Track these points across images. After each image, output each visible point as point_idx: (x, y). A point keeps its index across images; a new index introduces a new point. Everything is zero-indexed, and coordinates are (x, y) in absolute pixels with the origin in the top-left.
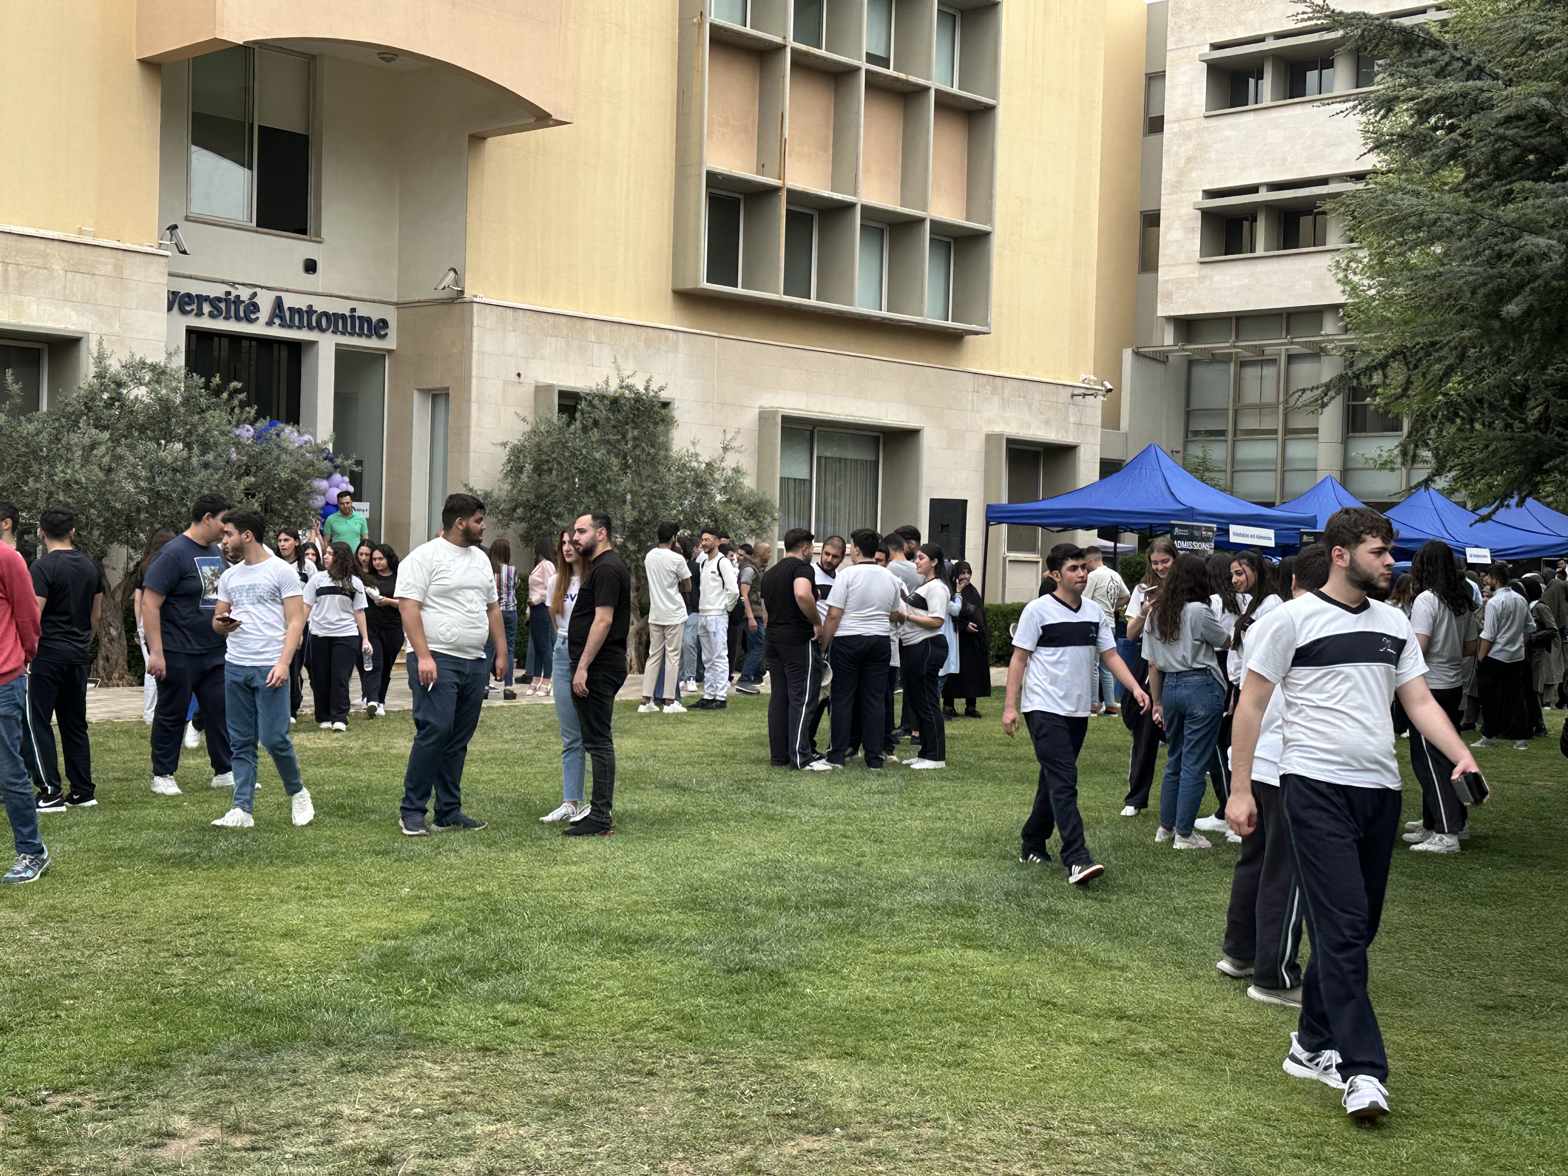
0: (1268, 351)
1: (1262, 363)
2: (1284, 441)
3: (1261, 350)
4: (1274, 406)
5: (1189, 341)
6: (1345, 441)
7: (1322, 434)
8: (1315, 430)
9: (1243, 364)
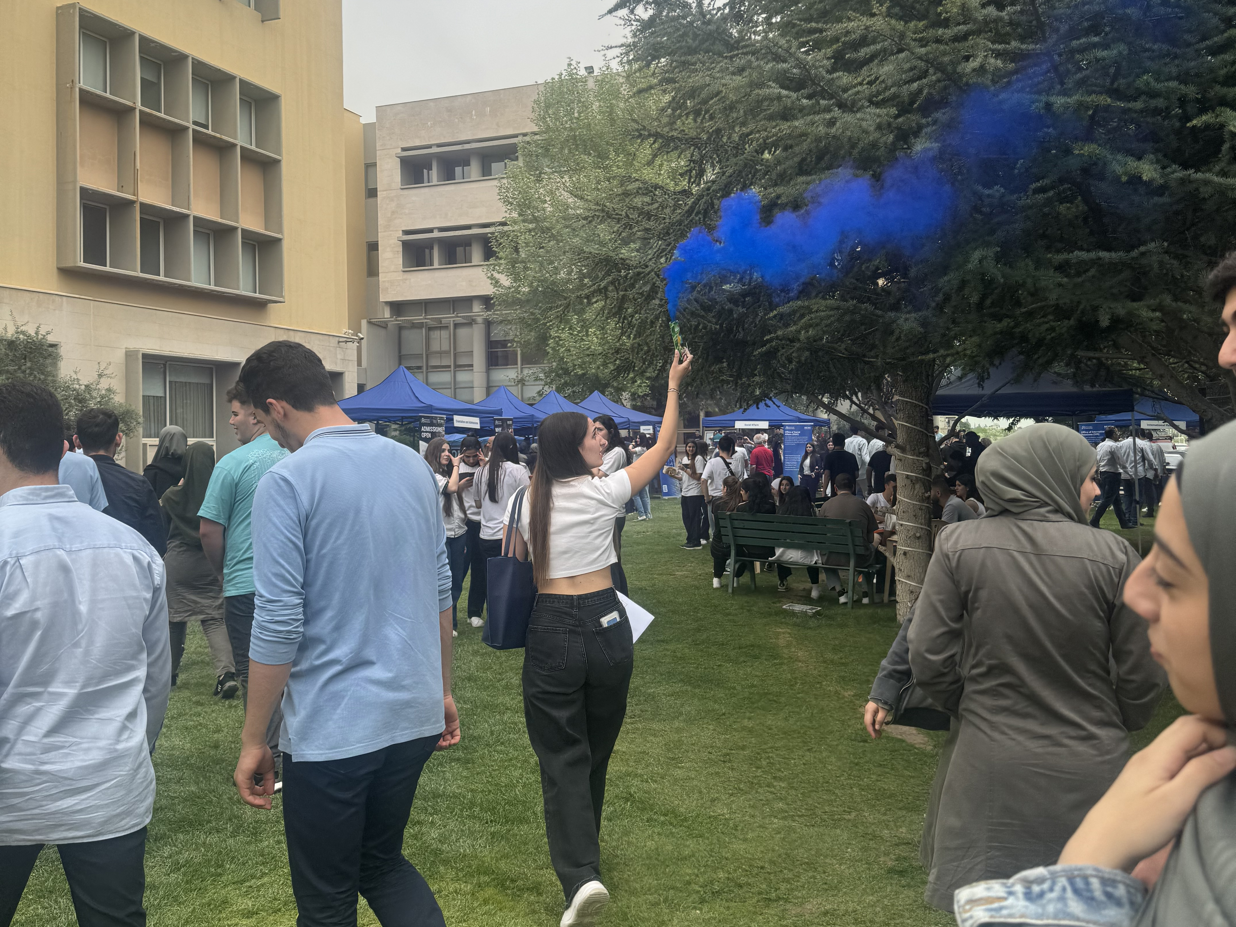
0: (443, 321)
1: (441, 328)
2: (455, 372)
3: (440, 320)
4: (448, 352)
5: (399, 316)
6: (488, 371)
7: (476, 368)
8: (472, 366)
9: (430, 329)
